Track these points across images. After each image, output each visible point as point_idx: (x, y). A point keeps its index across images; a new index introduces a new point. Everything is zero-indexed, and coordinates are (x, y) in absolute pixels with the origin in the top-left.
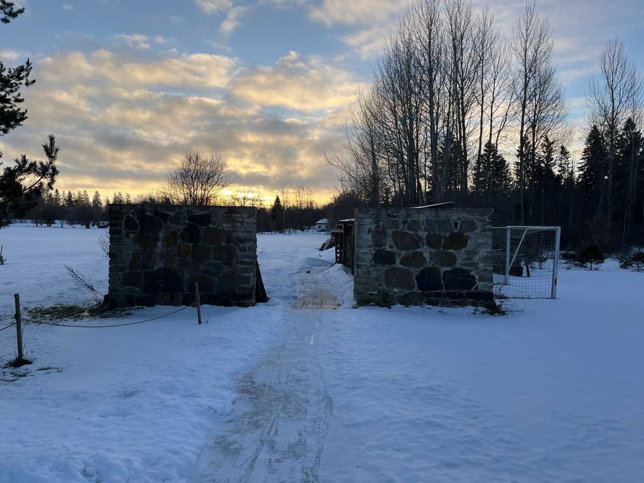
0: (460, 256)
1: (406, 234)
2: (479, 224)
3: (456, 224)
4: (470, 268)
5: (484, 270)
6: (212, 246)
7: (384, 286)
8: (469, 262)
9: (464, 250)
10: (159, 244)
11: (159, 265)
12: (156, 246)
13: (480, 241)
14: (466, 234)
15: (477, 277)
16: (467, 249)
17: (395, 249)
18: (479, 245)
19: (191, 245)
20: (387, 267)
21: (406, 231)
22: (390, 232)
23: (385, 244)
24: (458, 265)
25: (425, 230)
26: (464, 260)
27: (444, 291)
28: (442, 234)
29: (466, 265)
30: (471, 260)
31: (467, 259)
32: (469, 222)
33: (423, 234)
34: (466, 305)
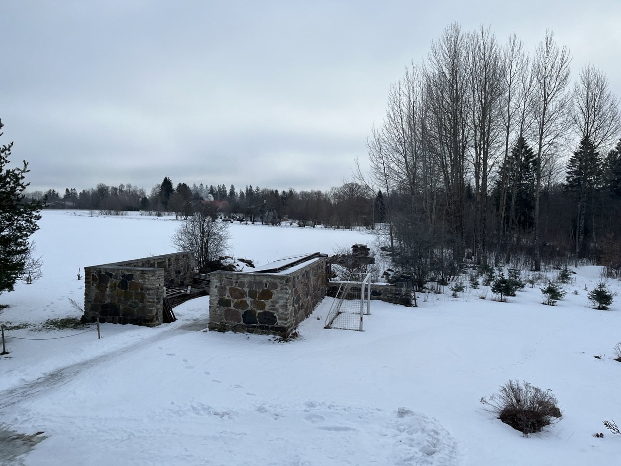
0: (268, 304)
1: (237, 289)
2: (279, 285)
3: (266, 285)
4: (274, 312)
5: (282, 313)
6: (134, 292)
7: (224, 319)
8: (273, 307)
9: (270, 300)
10: (108, 289)
11: (108, 301)
12: (106, 291)
13: (280, 295)
14: (272, 291)
15: (277, 317)
16: (272, 300)
17: (230, 298)
18: (279, 298)
19: (123, 291)
20: (226, 308)
21: (237, 287)
22: (228, 288)
23: (225, 295)
24: (266, 310)
25: (248, 287)
26: (270, 306)
27: (258, 325)
28: (257, 290)
29: (271, 309)
30: (274, 306)
31: (272, 306)
32: (273, 283)
33: (247, 290)
34: (270, 334)
